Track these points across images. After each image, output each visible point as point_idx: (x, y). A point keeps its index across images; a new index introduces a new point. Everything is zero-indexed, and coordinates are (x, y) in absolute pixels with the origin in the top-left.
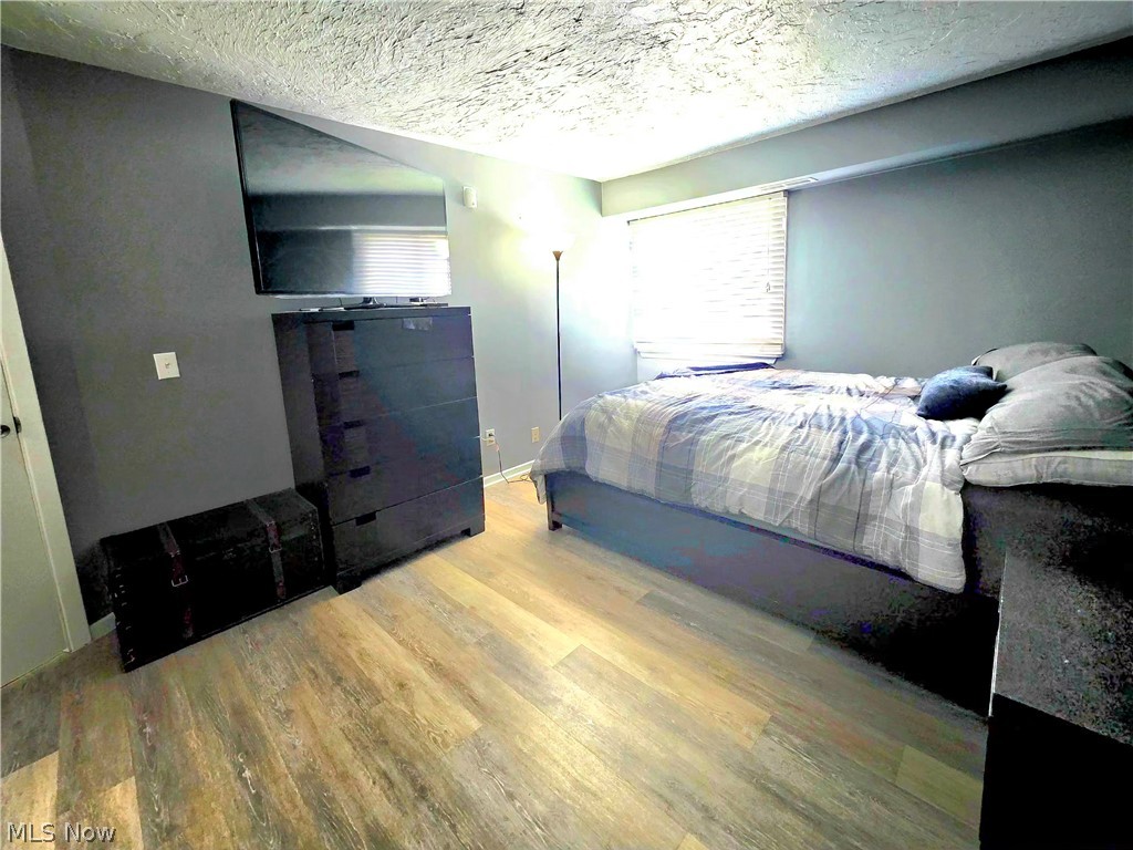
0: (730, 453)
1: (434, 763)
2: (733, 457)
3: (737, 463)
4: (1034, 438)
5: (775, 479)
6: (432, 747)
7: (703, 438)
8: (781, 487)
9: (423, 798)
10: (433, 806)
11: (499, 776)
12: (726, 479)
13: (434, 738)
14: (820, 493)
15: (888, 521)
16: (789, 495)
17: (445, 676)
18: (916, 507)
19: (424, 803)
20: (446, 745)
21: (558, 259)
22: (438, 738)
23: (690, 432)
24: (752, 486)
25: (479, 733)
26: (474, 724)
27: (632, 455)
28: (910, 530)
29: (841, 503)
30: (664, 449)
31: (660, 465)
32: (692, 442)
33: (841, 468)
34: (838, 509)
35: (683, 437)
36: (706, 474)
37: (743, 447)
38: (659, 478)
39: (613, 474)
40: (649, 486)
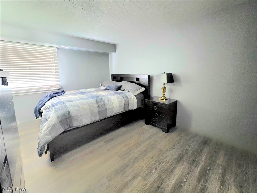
1: (151, 186)
3: (113, 104)
4: (138, 89)
5: (119, 104)
6: (147, 188)
9: (160, 187)
10: (161, 184)
11: (152, 171)
13: (144, 188)
14: (125, 103)
15: (131, 103)
16: (122, 106)
17: (122, 190)
18: (133, 100)
19: (161, 186)
20: (146, 184)
22: (144, 187)
24: (118, 106)
25: (142, 177)
26: (139, 178)
27: (90, 113)
28: (133, 103)
29: (127, 104)
30: (99, 108)
31: (99, 112)
32: (104, 104)
33: (125, 99)
34: (127, 105)
35: (102, 103)
36: (110, 109)
37: (112, 101)
38: (100, 115)
39: (86, 121)
40: (97, 119)
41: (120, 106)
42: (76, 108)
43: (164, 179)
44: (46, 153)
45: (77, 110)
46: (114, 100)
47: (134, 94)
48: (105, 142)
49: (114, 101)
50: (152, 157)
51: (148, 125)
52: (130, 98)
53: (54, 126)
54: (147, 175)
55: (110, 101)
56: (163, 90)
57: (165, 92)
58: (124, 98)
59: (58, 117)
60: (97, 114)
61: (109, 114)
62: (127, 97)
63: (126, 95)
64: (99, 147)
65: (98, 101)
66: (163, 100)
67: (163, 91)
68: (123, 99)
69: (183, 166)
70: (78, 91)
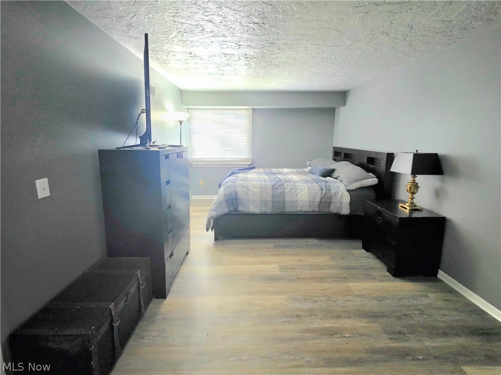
0: (296, 193)
2: (297, 194)
3: (298, 196)
4: (358, 178)
5: (310, 198)
7: (286, 190)
8: (311, 200)
9: (301, 317)
10: (305, 316)
11: (307, 300)
12: (297, 201)
14: (321, 199)
15: (336, 202)
16: (313, 201)
18: (342, 197)
21: (181, 124)
23: (281, 189)
24: (305, 201)
25: (289, 297)
26: (284, 296)
27: (261, 200)
28: (341, 203)
29: (326, 200)
30: (274, 196)
31: (273, 202)
32: (283, 192)
33: (324, 192)
34: (325, 202)
35: (279, 191)
36: (290, 201)
37: (298, 191)
38: (273, 206)
39: (254, 209)
40: (269, 210)
41: (310, 201)
42: (245, 190)
43: (315, 315)
44: (212, 231)
45: (245, 192)
46: (302, 190)
47: (347, 186)
48: (274, 246)
49: (300, 191)
50: (324, 290)
51: (367, 252)
52: (336, 193)
53: (220, 203)
54: (297, 300)
55: (294, 190)
56: (408, 188)
57: (415, 193)
58: (322, 190)
59: (225, 195)
60: (270, 204)
61: (288, 209)
62: (329, 189)
63: (330, 187)
64: (264, 248)
65: (275, 187)
66: (406, 209)
67: (410, 190)
68: (320, 192)
69: (365, 325)
70: (268, 170)
